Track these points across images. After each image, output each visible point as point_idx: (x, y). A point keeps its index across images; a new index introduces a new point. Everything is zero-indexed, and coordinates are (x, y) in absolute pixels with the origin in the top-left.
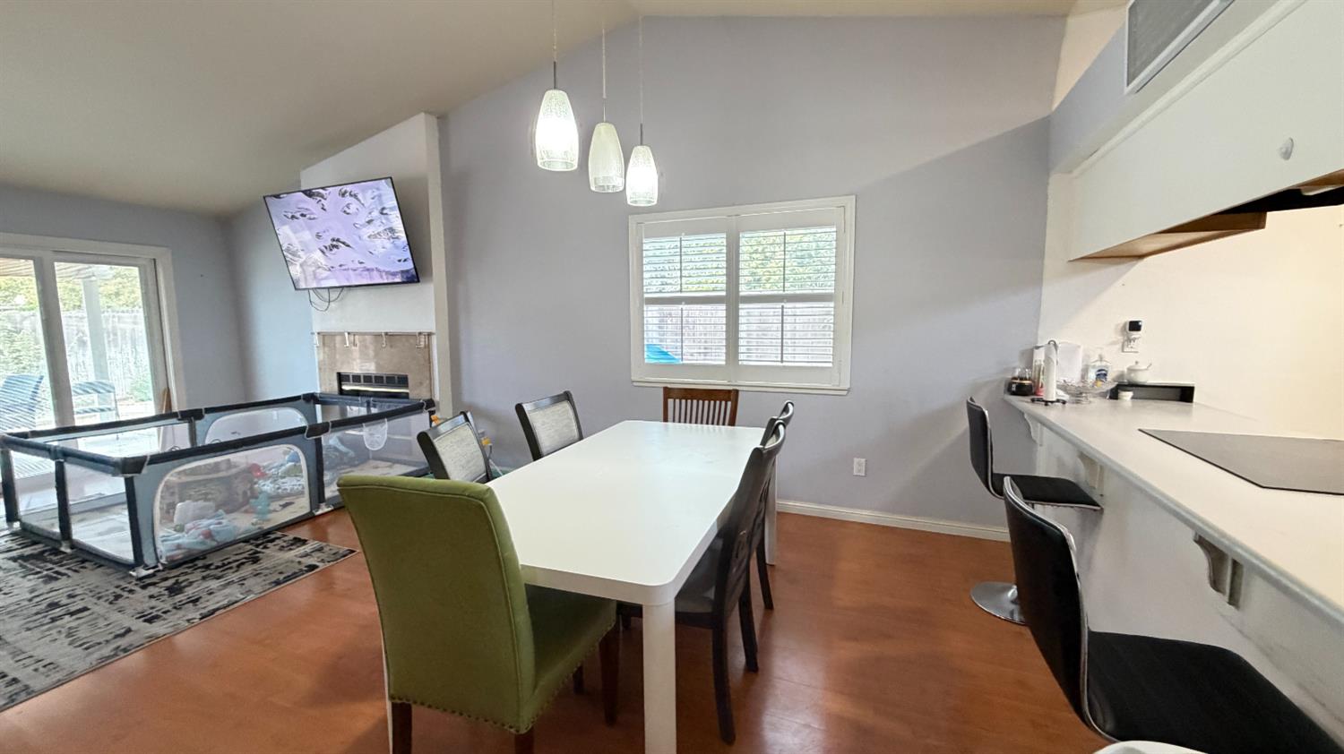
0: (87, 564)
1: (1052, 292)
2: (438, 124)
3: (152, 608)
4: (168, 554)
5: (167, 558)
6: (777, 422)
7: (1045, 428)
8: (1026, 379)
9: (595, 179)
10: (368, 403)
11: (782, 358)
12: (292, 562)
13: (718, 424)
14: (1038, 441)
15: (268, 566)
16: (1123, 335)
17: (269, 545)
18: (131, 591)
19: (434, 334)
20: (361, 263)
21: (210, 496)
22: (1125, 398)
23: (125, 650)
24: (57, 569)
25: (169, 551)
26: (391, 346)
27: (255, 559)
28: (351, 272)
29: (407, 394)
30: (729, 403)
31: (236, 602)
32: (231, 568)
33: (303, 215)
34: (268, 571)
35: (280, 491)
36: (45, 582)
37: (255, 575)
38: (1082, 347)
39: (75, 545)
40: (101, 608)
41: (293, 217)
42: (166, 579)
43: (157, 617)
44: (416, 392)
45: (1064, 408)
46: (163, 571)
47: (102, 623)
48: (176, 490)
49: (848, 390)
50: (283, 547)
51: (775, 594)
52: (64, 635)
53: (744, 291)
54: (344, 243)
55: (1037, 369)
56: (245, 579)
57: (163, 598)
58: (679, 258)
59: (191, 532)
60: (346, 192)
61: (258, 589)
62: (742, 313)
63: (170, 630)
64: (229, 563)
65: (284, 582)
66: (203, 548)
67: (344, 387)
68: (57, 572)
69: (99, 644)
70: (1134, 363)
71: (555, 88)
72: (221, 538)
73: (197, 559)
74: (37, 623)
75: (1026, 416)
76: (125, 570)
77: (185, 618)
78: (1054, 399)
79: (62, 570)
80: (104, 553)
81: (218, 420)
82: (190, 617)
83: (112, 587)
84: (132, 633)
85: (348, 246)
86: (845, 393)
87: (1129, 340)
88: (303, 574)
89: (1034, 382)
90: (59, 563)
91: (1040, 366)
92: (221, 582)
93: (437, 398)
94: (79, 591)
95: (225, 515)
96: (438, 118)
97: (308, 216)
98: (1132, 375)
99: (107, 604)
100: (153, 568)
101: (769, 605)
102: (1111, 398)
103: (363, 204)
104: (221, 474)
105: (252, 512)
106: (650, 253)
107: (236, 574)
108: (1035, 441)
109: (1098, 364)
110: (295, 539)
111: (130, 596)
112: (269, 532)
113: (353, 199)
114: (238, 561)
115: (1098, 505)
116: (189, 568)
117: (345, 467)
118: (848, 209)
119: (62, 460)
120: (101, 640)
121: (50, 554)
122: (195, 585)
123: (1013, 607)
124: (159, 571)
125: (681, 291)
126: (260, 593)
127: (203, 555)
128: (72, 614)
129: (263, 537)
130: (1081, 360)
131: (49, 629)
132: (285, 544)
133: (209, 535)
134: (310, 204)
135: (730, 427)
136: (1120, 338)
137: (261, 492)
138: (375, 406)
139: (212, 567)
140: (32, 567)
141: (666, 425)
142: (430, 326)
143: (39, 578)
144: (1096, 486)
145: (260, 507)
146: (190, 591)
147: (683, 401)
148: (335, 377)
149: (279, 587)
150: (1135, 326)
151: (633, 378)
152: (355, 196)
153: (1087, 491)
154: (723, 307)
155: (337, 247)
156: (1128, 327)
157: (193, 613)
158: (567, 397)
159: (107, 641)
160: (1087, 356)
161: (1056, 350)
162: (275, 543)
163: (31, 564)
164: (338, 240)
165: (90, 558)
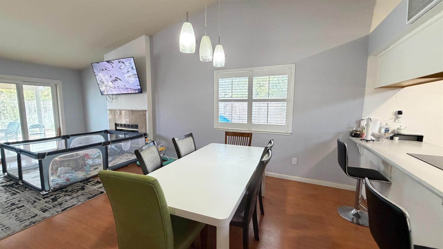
0: (27, 189)
1: (368, 99)
2: (150, 39)
3: (45, 206)
4: (54, 186)
5: (53, 187)
6: (268, 148)
7: (364, 149)
8: (358, 131)
9: (202, 56)
10: (125, 134)
11: (267, 121)
12: (95, 190)
13: (244, 145)
14: (362, 153)
15: (87, 191)
16: (395, 116)
17: (88, 183)
18: (40, 200)
19: (147, 111)
20: (125, 86)
21: (70, 165)
22: (396, 139)
23: (34, 223)
24: (17, 190)
25: (53, 185)
26: (133, 115)
27: (83, 189)
28: (121, 89)
29: (138, 131)
30: (249, 138)
31: (75, 205)
32: (75, 192)
33: (106, 69)
34: (87, 194)
35: (94, 163)
36: (12, 195)
37: (82, 195)
38: (379, 120)
39: (23, 182)
40: (28, 206)
41: (102, 70)
42: (52, 195)
43: (47, 210)
44: (141, 130)
45: (373, 143)
46: (51, 192)
47: (28, 212)
48: (59, 163)
49: (291, 134)
50: (93, 184)
51: (265, 209)
52: (14, 216)
53: (254, 98)
54: (119, 79)
55: (362, 128)
56: (78, 196)
57: (50, 203)
58: (231, 85)
59: (62, 178)
60: (120, 61)
61: (82, 200)
62: (253, 105)
63: (51, 215)
64: (74, 190)
65: (92, 198)
66: (66, 184)
67: (117, 128)
68: (16, 192)
69: (26, 220)
70: (400, 127)
71: (187, 22)
72: (72, 181)
73: (64, 188)
74: (6, 211)
75: (357, 145)
76: (39, 192)
77: (56, 211)
78: (370, 139)
79: (18, 191)
80: (32, 185)
81: (75, 139)
82: (57, 211)
83: (33, 198)
84: (37, 216)
85: (121, 80)
86: (290, 134)
87: (398, 118)
88: (98, 195)
89: (361, 132)
90: (17, 188)
91: (363, 127)
92: (71, 197)
93: (148, 133)
94: (23, 199)
95: (74, 172)
96: (150, 37)
97: (107, 70)
98: (399, 131)
99: (30, 205)
100: (48, 191)
101: (262, 213)
102: (390, 139)
103: (126, 66)
104: (74, 158)
105: (84, 171)
106: (221, 84)
107: (76, 194)
108: (360, 154)
109: (385, 126)
110: (97, 181)
111: (39, 201)
112: (90, 178)
113: (123, 64)
114: (77, 189)
115: (389, 181)
116: (60, 191)
117: (116, 155)
118: (292, 69)
119: (19, 153)
120: (26, 219)
121: (15, 185)
122: (61, 198)
123: (353, 217)
124: (50, 192)
125: (232, 97)
126: (83, 202)
127: (65, 187)
128: (18, 208)
129: (87, 181)
130: (379, 124)
131: (9, 214)
132: (94, 183)
133: (68, 180)
134: (108, 65)
135: (249, 147)
136: (394, 117)
137: (88, 164)
138: (127, 135)
139: (68, 191)
140: (9, 189)
141: (226, 145)
142: (145, 107)
143: (10, 194)
144: (389, 174)
145: (87, 169)
146: (59, 200)
147: (232, 137)
148: (114, 125)
149: (90, 200)
150: (400, 113)
151: (215, 127)
152: (124, 63)
153: (384, 175)
154: (247, 103)
155: (117, 80)
156: (397, 113)
157: (59, 209)
158: (191, 135)
159: (28, 219)
160: (381, 124)
161: (371, 121)
162: (90, 183)
163: (9, 188)
164: (117, 78)
165: (28, 187)
